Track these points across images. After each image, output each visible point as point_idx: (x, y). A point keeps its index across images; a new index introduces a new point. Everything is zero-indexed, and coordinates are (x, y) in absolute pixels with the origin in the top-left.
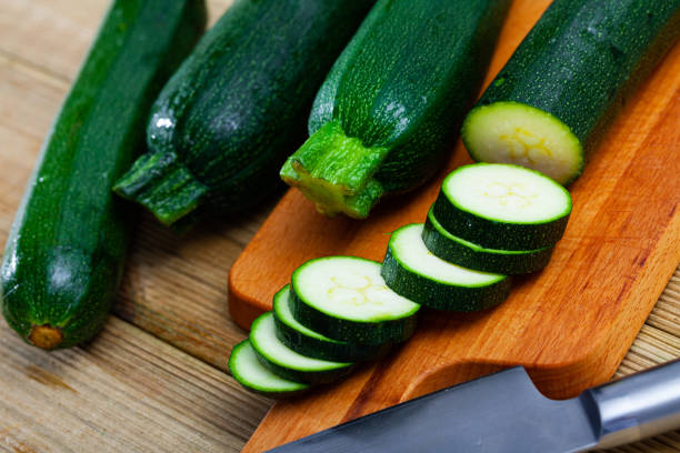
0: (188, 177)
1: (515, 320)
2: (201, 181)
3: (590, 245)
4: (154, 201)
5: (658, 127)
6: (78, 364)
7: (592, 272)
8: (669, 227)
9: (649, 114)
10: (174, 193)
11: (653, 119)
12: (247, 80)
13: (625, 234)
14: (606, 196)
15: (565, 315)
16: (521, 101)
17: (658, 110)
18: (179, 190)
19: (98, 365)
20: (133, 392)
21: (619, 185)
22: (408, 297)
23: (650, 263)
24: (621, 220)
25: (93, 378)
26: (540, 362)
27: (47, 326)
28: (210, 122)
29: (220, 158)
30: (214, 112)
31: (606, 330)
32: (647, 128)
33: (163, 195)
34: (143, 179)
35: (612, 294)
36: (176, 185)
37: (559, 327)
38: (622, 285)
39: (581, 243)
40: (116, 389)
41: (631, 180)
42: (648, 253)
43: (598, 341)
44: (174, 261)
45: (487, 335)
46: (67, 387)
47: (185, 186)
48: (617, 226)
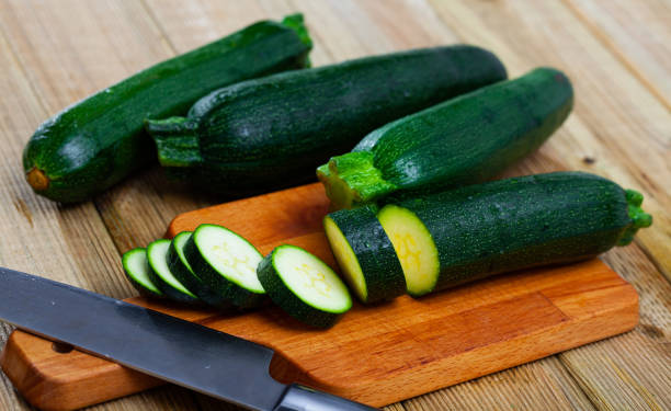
0: (196, 145)
1: (320, 344)
2: (202, 153)
3: (403, 334)
4: (164, 145)
5: (508, 302)
6: (48, 213)
7: (389, 348)
8: (459, 356)
9: (508, 293)
10: (181, 149)
11: (508, 296)
12: (275, 110)
13: (429, 342)
14: (437, 317)
15: (351, 359)
16: (419, 216)
17: (515, 294)
18: (184, 149)
19: (60, 222)
20: (66, 249)
21: (452, 316)
22: (263, 283)
23: (429, 367)
24: (434, 334)
25: (50, 226)
26: (312, 373)
27: (43, 172)
28: (232, 119)
29: (222, 146)
30: (239, 115)
31: (367, 382)
32: (500, 298)
33: (172, 146)
34: (167, 126)
35: (389, 366)
36: (184, 145)
37: (341, 363)
38: (400, 366)
39: (398, 331)
40: (58, 241)
41: (462, 318)
42: (433, 360)
43: (357, 384)
44: (156, 198)
45: (295, 340)
46: (30, 221)
47: (189, 149)
48: (430, 335)
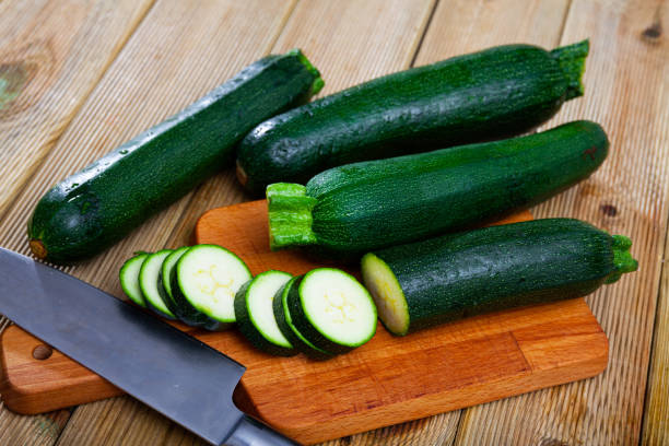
3: (362, 371)
5: (476, 341)
7: (344, 386)
8: (408, 402)
9: (482, 330)
11: (480, 335)
13: (384, 383)
14: (404, 352)
17: (487, 332)
21: (416, 353)
23: (374, 411)
24: (392, 373)
26: (259, 407)
32: (471, 336)
35: (336, 407)
38: (346, 409)
39: (360, 365)
41: (426, 356)
42: (380, 404)
45: (258, 366)
48: (388, 374)
